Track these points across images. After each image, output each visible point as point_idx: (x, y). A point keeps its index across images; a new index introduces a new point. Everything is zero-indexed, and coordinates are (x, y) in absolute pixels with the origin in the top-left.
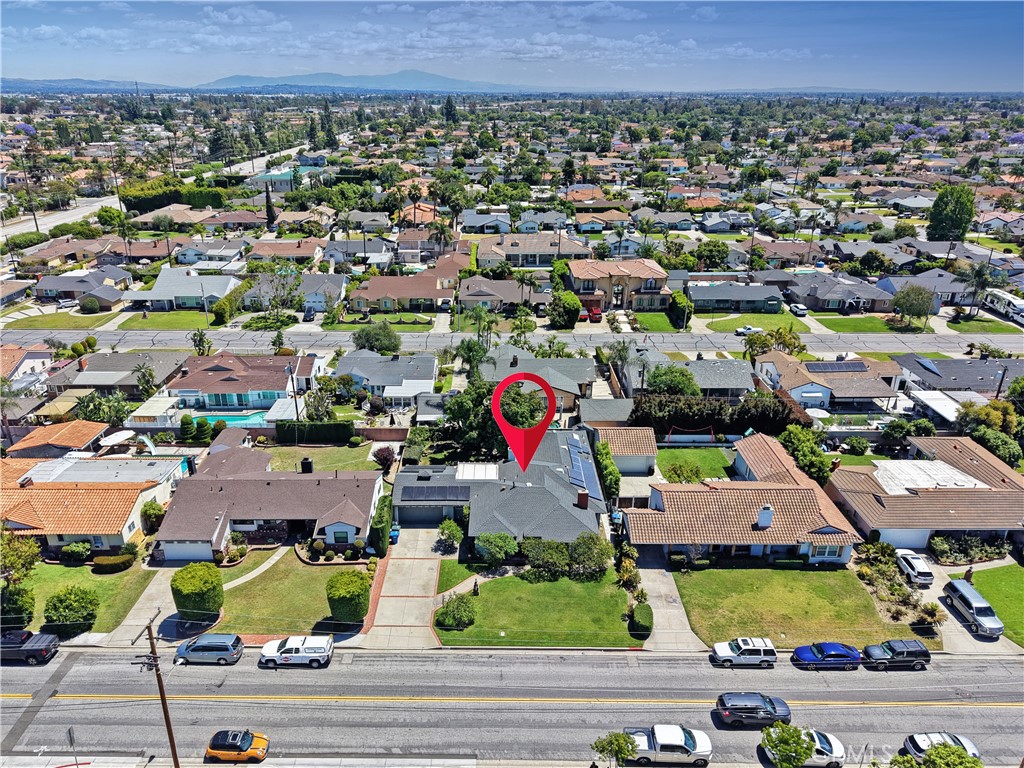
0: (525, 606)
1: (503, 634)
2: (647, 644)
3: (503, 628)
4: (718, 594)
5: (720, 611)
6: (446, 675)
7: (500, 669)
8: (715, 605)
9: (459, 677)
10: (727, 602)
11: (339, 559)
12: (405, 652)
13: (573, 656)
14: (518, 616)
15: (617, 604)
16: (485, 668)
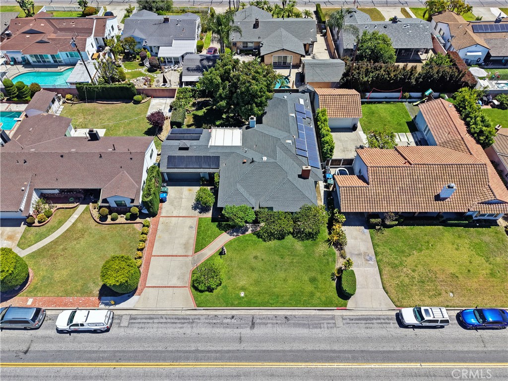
0: (259, 265)
1: (242, 294)
2: (350, 303)
3: (243, 289)
4: (403, 252)
5: (405, 270)
6: (199, 339)
7: (239, 331)
8: (401, 263)
9: (209, 340)
10: (409, 260)
11: (121, 219)
12: (169, 312)
13: (295, 316)
14: (255, 275)
15: (328, 263)
16: (228, 330)
